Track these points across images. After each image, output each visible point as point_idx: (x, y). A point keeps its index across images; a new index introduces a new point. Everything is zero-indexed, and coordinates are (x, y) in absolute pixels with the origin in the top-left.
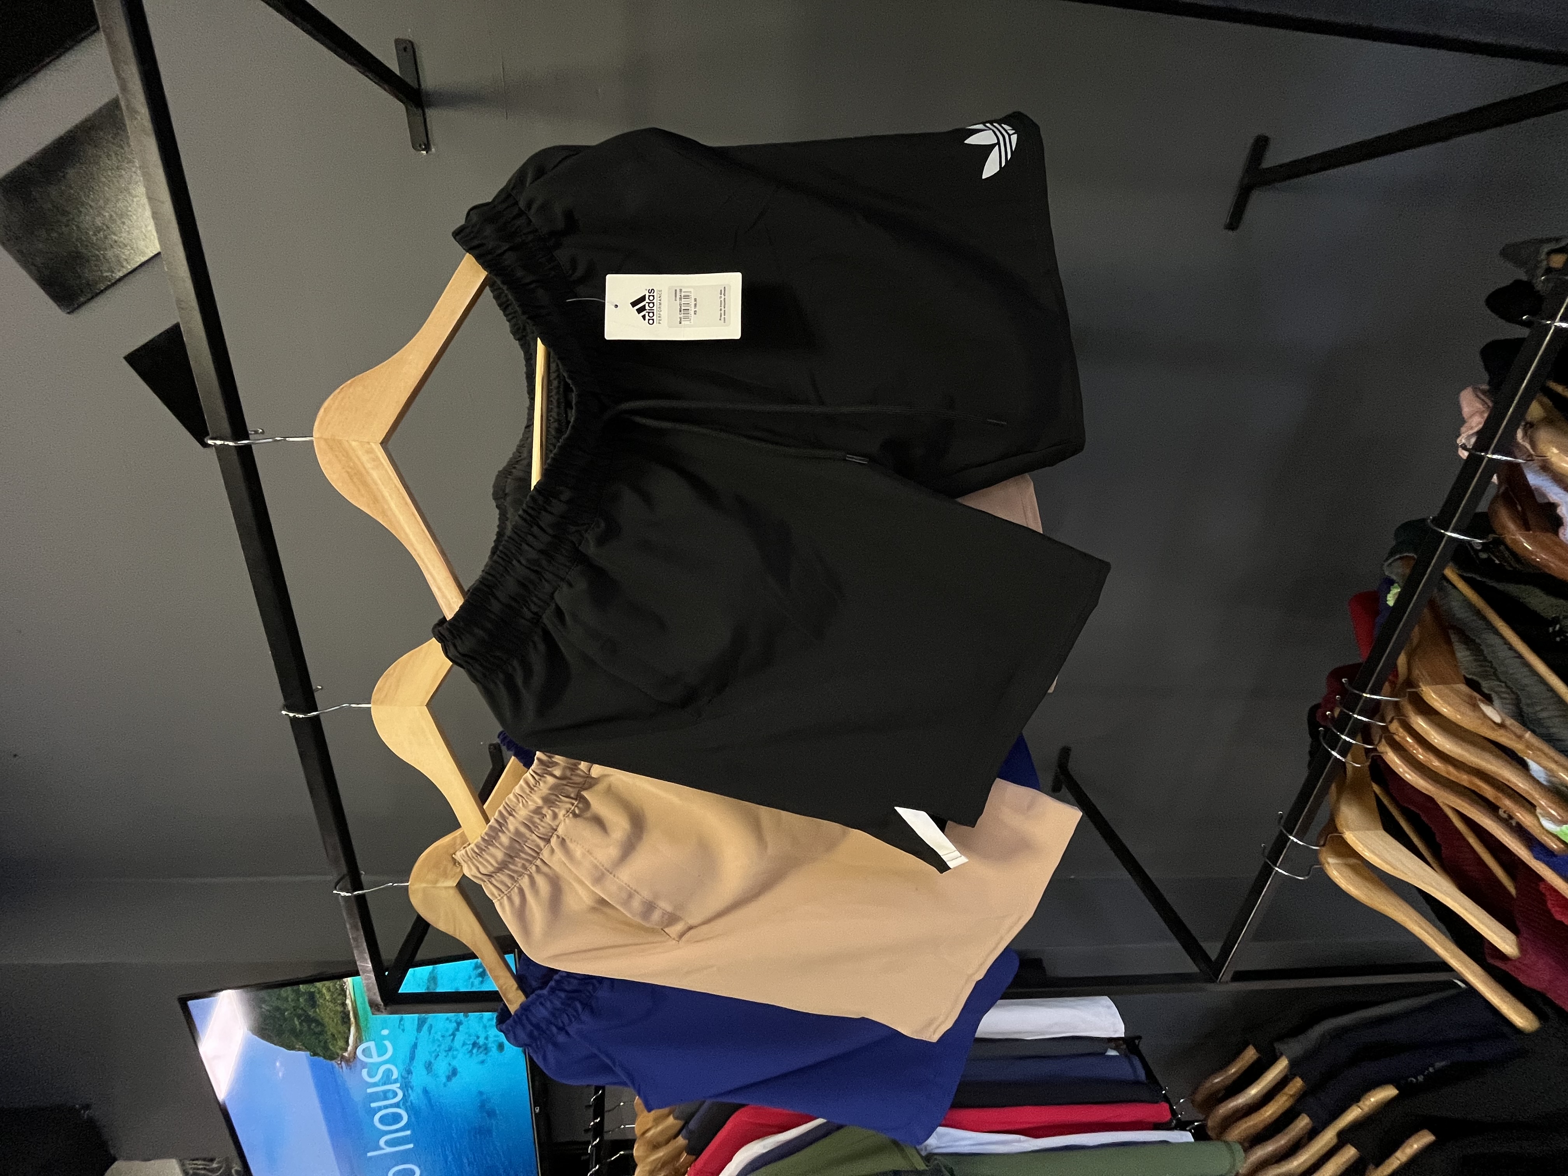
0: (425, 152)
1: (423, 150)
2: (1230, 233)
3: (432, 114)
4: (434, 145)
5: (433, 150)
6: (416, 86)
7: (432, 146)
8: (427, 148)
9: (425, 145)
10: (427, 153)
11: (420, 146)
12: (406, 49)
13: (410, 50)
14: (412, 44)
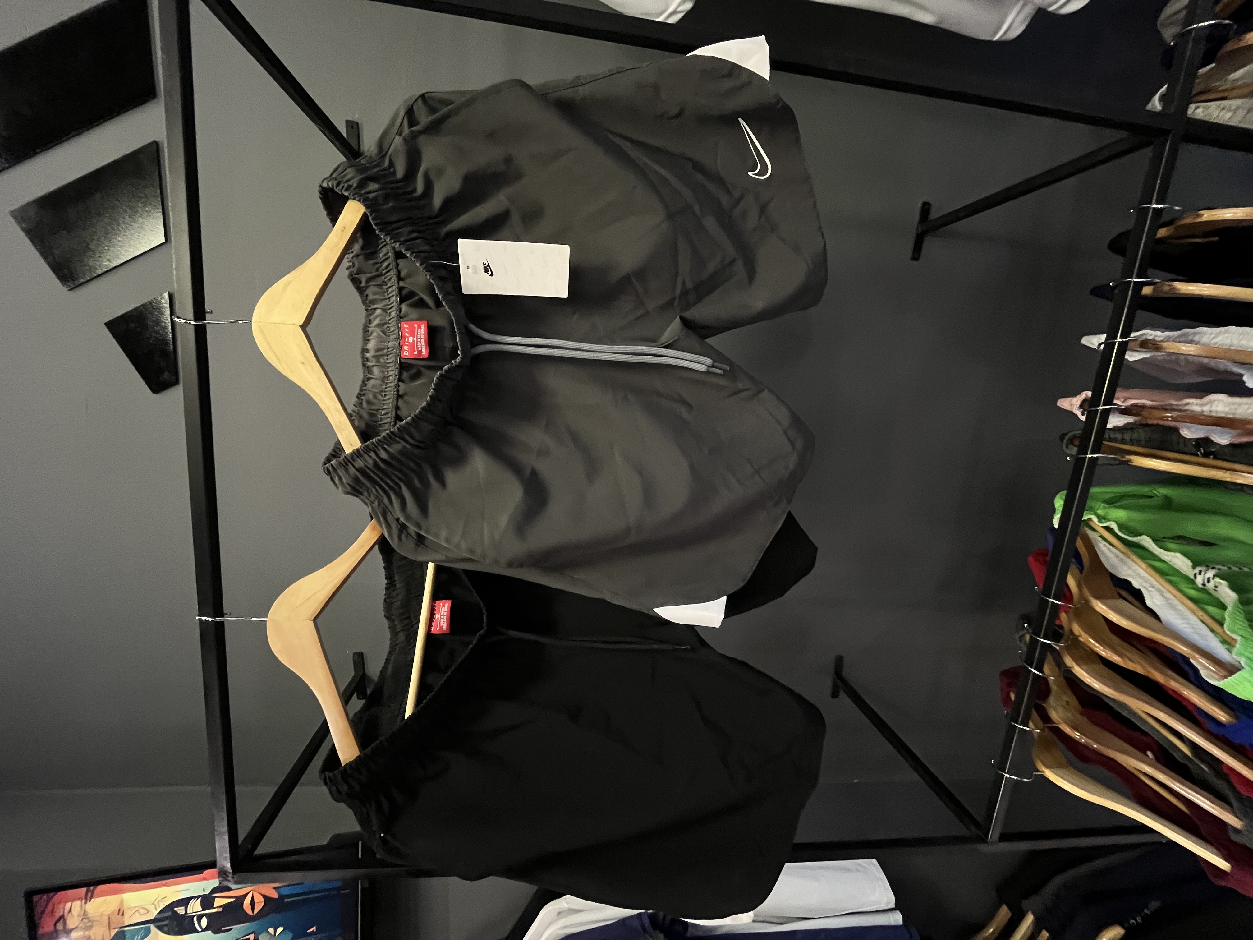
2: (915, 262)
6: (356, 148)
12: (352, 127)
13: (354, 127)
14: (357, 123)
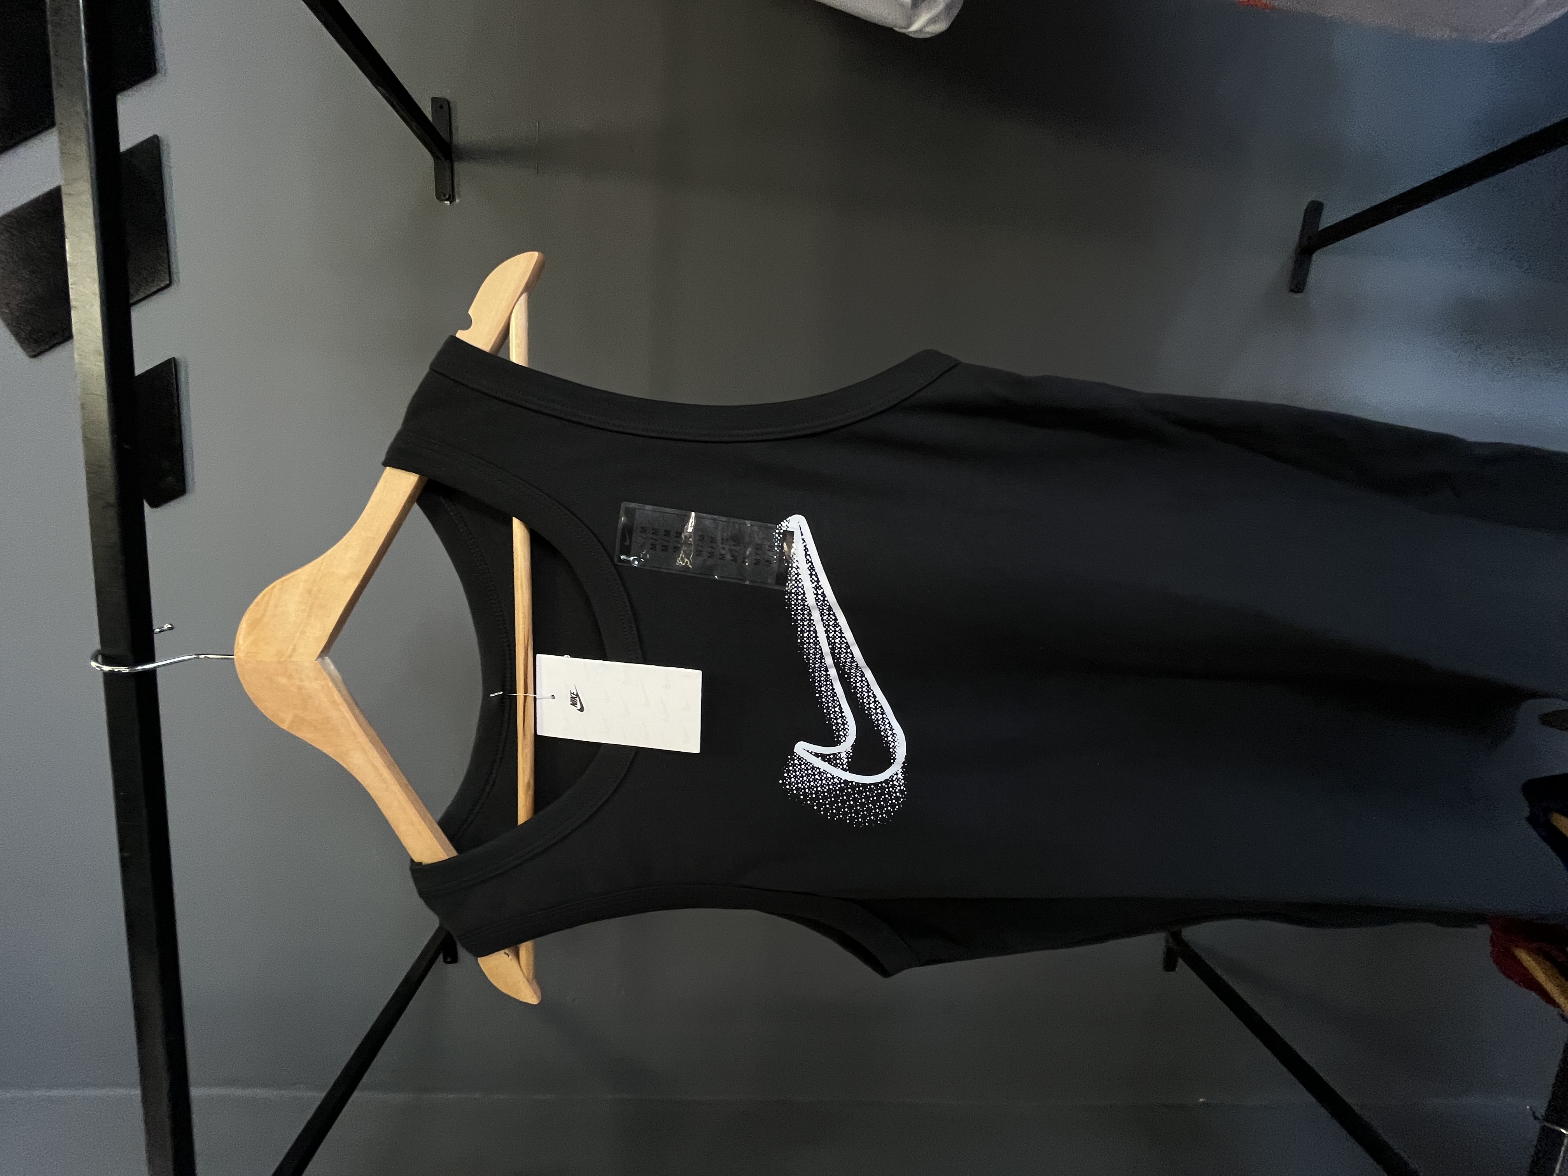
0: (448, 202)
1: (447, 200)
3: (461, 168)
4: (459, 196)
5: (457, 201)
6: (447, 139)
7: (457, 197)
8: (452, 199)
9: (450, 196)
10: (450, 203)
11: (444, 195)
12: (441, 107)
13: (446, 108)
14: (449, 103)
